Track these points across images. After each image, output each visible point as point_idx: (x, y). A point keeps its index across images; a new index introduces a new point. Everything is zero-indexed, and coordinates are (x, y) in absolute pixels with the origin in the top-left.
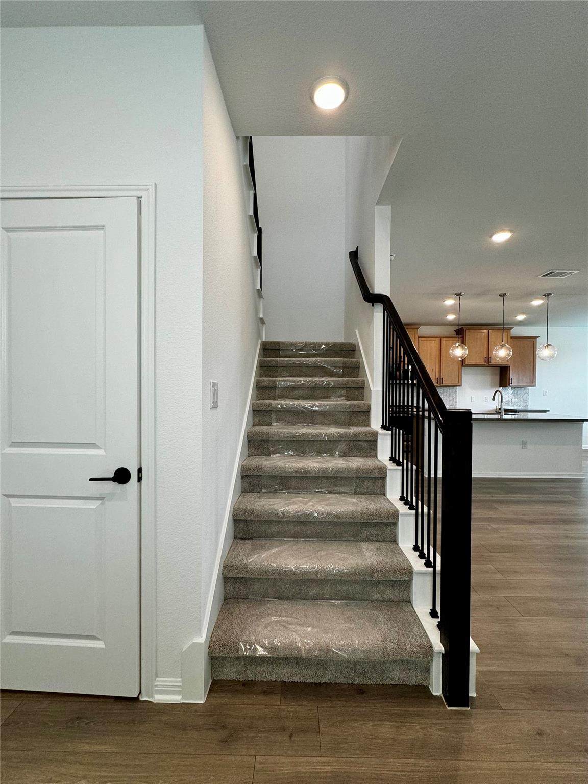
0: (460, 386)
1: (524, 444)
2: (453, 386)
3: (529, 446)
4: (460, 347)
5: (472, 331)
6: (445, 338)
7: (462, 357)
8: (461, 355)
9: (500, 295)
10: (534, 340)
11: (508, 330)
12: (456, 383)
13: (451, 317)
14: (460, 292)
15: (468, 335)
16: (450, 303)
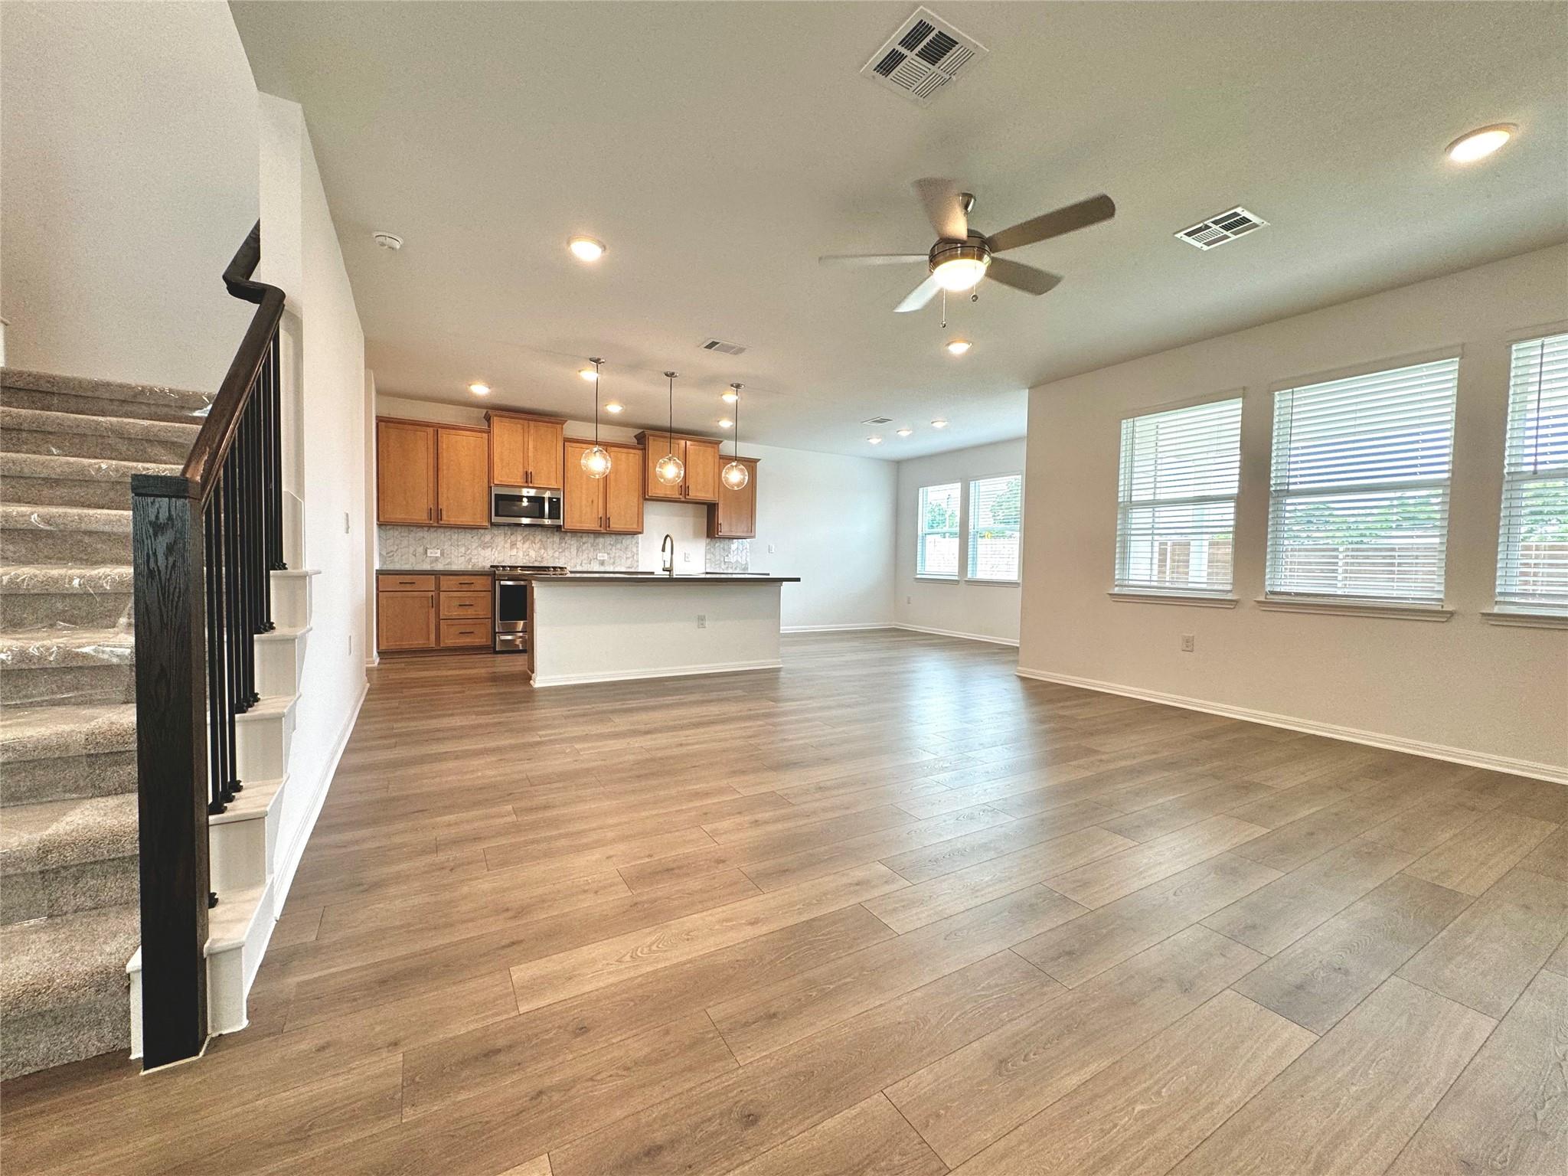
0: (640, 533)
1: (701, 619)
2: (633, 534)
3: (707, 623)
4: (598, 454)
5: (659, 442)
6: (613, 446)
8: (599, 470)
9: (667, 375)
10: (752, 464)
11: (715, 445)
12: (634, 527)
13: (614, 409)
14: (597, 357)
15: (653, 445)
16: (589, 375)
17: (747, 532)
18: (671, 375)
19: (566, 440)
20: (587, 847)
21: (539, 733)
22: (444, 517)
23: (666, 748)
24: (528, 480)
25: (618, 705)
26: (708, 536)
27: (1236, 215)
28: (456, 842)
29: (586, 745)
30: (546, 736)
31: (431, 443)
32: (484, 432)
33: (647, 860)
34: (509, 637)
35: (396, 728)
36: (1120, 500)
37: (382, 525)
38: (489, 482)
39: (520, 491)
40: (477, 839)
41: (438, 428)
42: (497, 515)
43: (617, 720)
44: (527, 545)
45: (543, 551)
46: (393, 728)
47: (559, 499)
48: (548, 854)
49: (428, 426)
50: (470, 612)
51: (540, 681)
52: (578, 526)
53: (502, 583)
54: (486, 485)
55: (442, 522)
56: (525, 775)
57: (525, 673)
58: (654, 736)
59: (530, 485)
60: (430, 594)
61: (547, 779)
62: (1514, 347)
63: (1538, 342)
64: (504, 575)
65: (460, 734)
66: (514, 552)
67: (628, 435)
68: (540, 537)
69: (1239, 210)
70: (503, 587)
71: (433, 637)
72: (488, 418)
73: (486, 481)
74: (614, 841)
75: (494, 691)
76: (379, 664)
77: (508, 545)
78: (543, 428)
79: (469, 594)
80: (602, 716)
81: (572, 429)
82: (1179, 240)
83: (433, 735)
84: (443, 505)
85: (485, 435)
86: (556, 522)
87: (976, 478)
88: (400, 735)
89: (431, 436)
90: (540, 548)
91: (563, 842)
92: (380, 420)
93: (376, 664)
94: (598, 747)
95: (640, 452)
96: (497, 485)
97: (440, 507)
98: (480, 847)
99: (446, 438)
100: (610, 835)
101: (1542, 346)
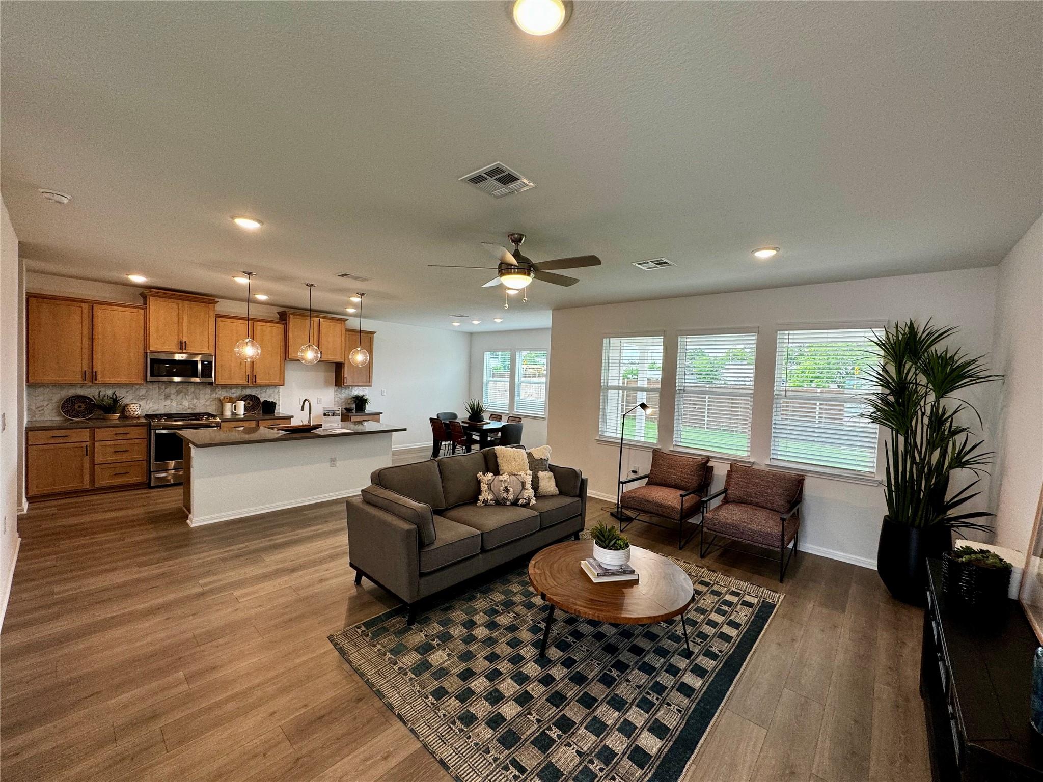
0: (283, 385)
1: (333, 460)
2: (275, 386)
3: (338, 463)
4: (250, 344)
5: (298, 317)
6: (259, 321)
7: (251, 358)
8: (251, 356)
9: (307, 285)
10: (370, 335)
11: (342, 321)
12: (277, 381)
13: (262, 297)
14: (249, 272)
15: (293, 322)
16: (243, 281)
17: (366, 382)
18: (312, 285)
19: (218, 316)
20: (253, 707)
21: (201, 582)
22: (99, 377)
23: (309, 586)
24: (182, 346)
25: (265, 543)
26: (336, 385)
27: (661, 260)
28: (133, 725)
29: (244, 591)
30: (206, 584)
31: (85, 316)
32: (141, 308)
33: (303, 710)
34: (163, 475)
35: (59, 593)
36: (602, 385)
37: (30, 385)
38: (145, 349)
39: (174, 357)
40: (155, 717)
41: (93, 304)
42: (152, 375)
43: (267, 559)
44: (179, 397)
45: (195, 401)
46: (53, 593)
47: (210, 363)
48: (218, 723)
49: (84, 302)
50: (125, 457)
51: (196, 520)
52: (228, 382)
53: (157, 431)
54: (142, 351)
55: (97, 382)
56: (192, 635)
57: (180, 510)
58: (300, 573)
59: (184, 351)
60: (84, 444)
61: (211, 636)
62: (778, 332)
63: (787, 332)
64: (160, 426)
65: (125, 592)
66: (168, 402)
67: (273, 313)
68: (193, 390)
69: (663, 259)
70: (157, 435)
71: (87, 478)
72: (145, 298)
73: (141, 346)
74: (273, 697)
75: (153, 534)
76: (28, 509)
77: (162, 397)
78: (196, 307)
79: (125, 442)
80: (254, 555)
81: (223, 307)
82: (635, 266)
83: (99, 599)
84: (98, 367)
85: (142, 311)
86: (207, 380)
87: (521, 350)
88: (63, 601)
89: (86, 311)
90: (193, 399)
91: (231, 706)
92: (30, 296)
93: (25, 511)
94: (254, 593)
95: (282, 326)
96: (152, 352)
97: (94, 370)
98: (156, 726)
99: (99, 312)
100: (270, 689)
101: (789, 334)
